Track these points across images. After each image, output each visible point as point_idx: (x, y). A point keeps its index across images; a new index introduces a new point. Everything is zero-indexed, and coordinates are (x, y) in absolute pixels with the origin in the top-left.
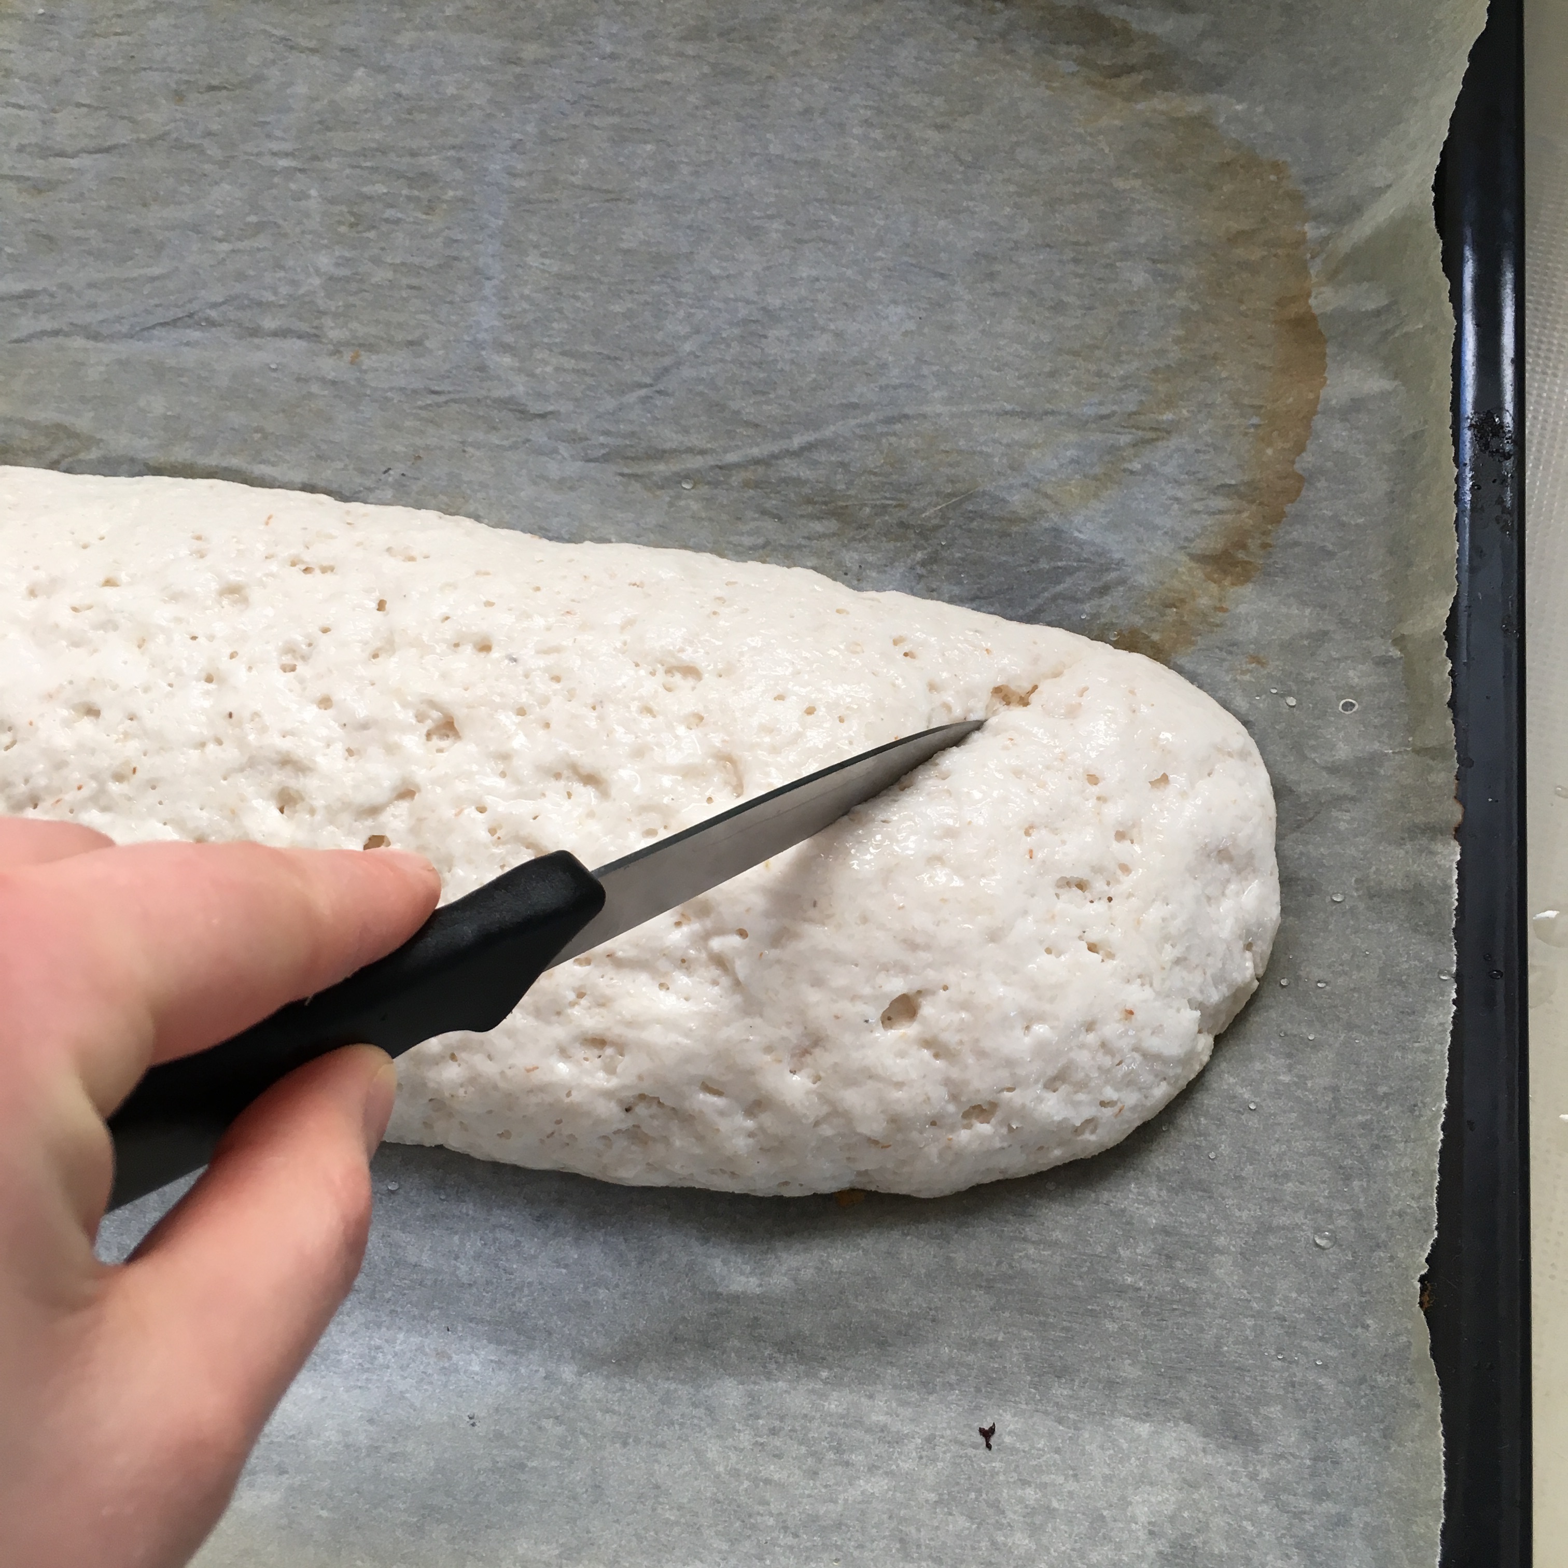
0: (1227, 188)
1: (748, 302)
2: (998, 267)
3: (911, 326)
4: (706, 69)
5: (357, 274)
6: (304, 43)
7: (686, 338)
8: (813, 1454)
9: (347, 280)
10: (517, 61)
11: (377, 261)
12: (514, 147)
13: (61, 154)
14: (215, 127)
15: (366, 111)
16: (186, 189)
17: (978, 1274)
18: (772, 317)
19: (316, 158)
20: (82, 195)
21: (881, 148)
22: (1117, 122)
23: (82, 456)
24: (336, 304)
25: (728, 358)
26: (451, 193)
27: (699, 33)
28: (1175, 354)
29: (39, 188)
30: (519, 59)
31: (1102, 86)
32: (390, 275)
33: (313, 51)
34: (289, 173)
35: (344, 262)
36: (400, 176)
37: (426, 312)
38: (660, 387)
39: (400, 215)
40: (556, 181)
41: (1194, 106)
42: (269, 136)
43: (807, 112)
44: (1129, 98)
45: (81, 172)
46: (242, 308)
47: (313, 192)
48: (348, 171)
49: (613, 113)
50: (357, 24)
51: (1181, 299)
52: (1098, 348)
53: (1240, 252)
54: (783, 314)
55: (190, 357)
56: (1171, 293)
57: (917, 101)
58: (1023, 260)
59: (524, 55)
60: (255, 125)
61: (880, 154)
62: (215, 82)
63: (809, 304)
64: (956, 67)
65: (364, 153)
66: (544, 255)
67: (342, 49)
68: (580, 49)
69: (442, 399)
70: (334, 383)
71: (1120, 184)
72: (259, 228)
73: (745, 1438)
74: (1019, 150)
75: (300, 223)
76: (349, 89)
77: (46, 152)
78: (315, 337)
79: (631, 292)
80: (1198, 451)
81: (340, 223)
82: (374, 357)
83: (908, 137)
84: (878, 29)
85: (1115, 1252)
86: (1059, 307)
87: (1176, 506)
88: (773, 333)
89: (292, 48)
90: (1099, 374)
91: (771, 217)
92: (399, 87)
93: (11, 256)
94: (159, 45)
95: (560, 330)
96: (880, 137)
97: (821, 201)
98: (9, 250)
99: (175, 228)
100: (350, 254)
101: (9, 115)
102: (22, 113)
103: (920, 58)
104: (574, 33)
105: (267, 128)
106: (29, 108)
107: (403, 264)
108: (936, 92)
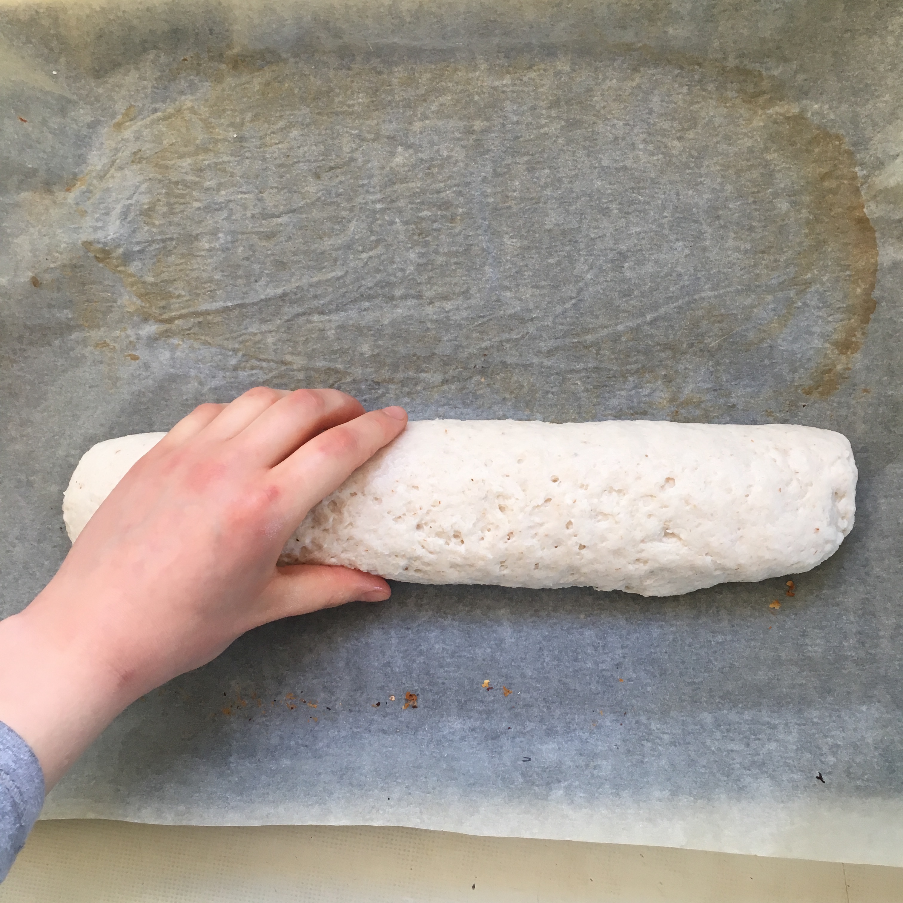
0: (817, 150)
1: (611, 250)
2: (720, 212)
3: (687, 251)
4: (563, 123)
5: (429, 260)
6: (368, 136)
7: (588, 271)
9: (426, 264)
10: (473, 132)
11: (436, 252)
12: (483, 181)
13: (273, 216)
14: (341, 190)
15: (409, 171)
16: (337, 227)
18: (623, 256)
19: (393, 201)
20: (290, 237)
21: (654, 155)
22: (762, 124)
24: (424, 278)
25: (609, 279)
26: (461, 210)
27: (555, 104)
28: (807, 243)
29: (269, 236)
30: (474, 131)
31: (750, 102)
32: (444, 258)
33: (374, 140)
34: (383, 211)
35: (421, 255)
36: (434, 205)
37: (466, 275)
38: (580, 297)
39: (440, 226)
40: (507, 197)
41: (796, 108)
42: (367, 192)
43: (616, 138)
44: (764, 107)
45: (287, 225)
46: (382, 287)
47: (397, 220)
48: (410, 206)
49: (525, 155)
50: (391, 122)
51: (804, 214)
52: (773, 247)
53: (826, 184)
54: (629, 254)
55: (370, 317)
56: (800, 211)
57: (666, 125)
58: (730, 206)
59: (475, 128)
60: (359, 187)
61: (655, 158)
62: (332, 164)
63: (639, 247)
64: (680, 103)
65: (414, 195)
66: (511, 237)
67: (388, 138)
68: (501, 120)
69: (485, 320)
70: (437, 321)
71: (768, 157)
72: (378, 242)
74: (718, 146)
75: (396, 237)
76: (397, 159)
77: (266, 216)
78: (419, 297)
79: (557, 251)
80: (825, 291)
81: (414, 234)
82: (449, 303)
83: (666, 147)
84: (640, 87)
86: (751, 229)
87: (820, 321)
88: (626, 265)
89: (363, 140)
90: (775, 261)
91: (611, 201)
92: (420, 155)
93: (267, 274)
94: (299, 147)
95: (529, 276)
96: (652, 149)
97: (633, 188)
98: (266, 272)
99: (339, 249)
100: (423, 250)
101: (241, 198)
102: (246, 196)
103: (662, 101)
104: (496, 112)
105: (366, 188)
106: (248, 193)
107: (449, 251)
108: (674, 119)
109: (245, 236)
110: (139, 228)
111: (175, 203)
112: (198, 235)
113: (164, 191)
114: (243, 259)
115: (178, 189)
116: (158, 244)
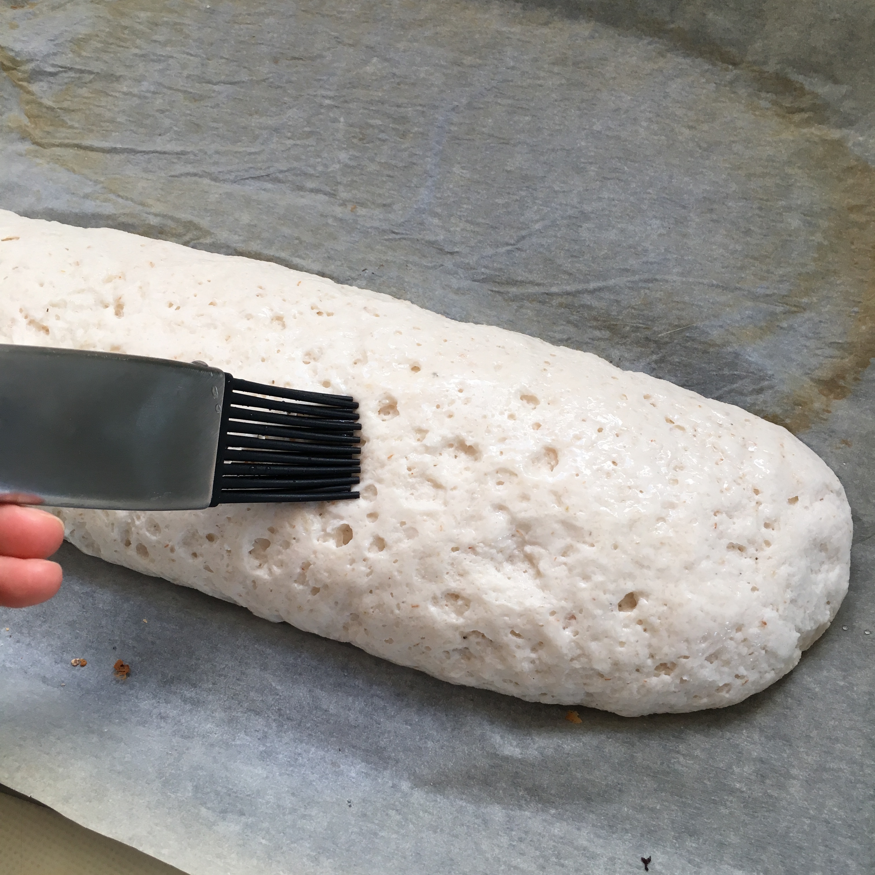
0: (850, 181)
1: (573, 207)
2: (715, 206)
3: (664, 231)
5: (360, 165)
6: (346, 41)
7: (537, 221)
8: (543, 857)
9: (353, 167)
10: (460, 65)
11: (372, 160)
12: (453, 109)
13: (209, 82)
14: (294, 79)
16: (274, 109)
17: (648, 768)
18: (585, 216)
19: (346, 102)
20: (218, 105)
21: (656, 134)
22: (791, 138)
23: (201, 241)
24: (345, 180)
25: (559, 235)
26: (416, 129)
27: (562, 61)
28: (812, 267)
29: (196, 98)
30: (462, 63)
31: (784, 117)
32: (378, 168)
33: (350, 45)
34: (330, 108)
35: (353, 158)
36: (389, 116)
37: (395, 190)
38: (519, 246)
39: (387, 137)
40: (474, 129)
41: (835, 134)
42: (322, 87)
43: (617, 110)
44: (798, 125)
45: (219, 93)
46: (297, 175)
47: (342, 119)
48: (361, 111)
49: (509, 98)
50: (376, 35)
51: (818, 237)
52: (769, 258)
53: (853, 217)
54: (593, 216)
55: (264, 196)
56: (813, 234)
57: (680, 112)
58: (730, 204)
59: (464, 61)
60: (315, 80)
61: (656, 138)
62: (296, 55)
63: (607, 213)
64: (703, 97)
65: (371, 102)
66: (463, 168)
67: (367, 47)
68: (496, 62)
69: (398, 237)
70: (341, 220)
71: (789, 170)
72: (311, 133)
73: (504, 840)
74: (734, 145)
75: (333, 134)
76: (368, 68)
77: (202, 80)
78: (332, 195)
79: (509, 193)
80: (821, 322)
81: (354, 137)
82: (364, 210)
83: (672, 130)
84: (662, 71)
85: (731, 768)
86: (748, 232)
87: (805, 350)
88: (586, 225)
89: (339, 42)
90: (768, 272)
91: (591, 163)
92: (395, 70)
93: (176, 132)
94: (269, 32)
95: (467, 209)
96: (656, 128)
97: (620, 158)
98: (175, 129)
99: (265, 128)
100: (357, 154)
101: (185, 58)
102: (192, 58)
103: (683, 89)
104: (493, 54)
105: (321, 83)
106: (195, 56)
107: (385, 163)
108: (690, 109)
109: (169, 92)
110: (63, 53)
111: (112, 44)
112: (120, 76)
113: (108, 30)
114: (157, 111)
115: (124, 34)
116: (75, 73)
